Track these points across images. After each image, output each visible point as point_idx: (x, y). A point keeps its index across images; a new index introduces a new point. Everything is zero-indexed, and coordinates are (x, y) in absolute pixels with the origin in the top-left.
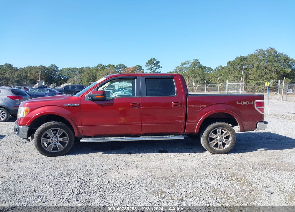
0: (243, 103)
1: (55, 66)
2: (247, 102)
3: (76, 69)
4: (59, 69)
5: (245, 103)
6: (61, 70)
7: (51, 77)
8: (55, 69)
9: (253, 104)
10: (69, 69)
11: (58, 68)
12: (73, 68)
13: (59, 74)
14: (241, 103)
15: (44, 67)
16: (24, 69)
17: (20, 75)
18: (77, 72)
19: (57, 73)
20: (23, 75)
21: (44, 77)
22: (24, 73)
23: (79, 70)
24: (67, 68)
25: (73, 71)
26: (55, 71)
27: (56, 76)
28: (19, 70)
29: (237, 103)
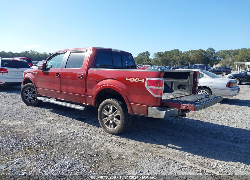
0: (132, 80)
1: (212, 49)
2: (136, 79)
3: (232, 51)
4: (216, 52)
5: (135, 80)
6: (217, 53)
7: (208, 59)
8: (212, 52)
9: (143, 82)
10: (224, 51)
11: (215, 50)
12: (229, 51)
13: (215, 56)
14: (131, 80)
15: (202, 50)
16: (186, 52)
17: (183, 57)
18: (233, 53)
19: (213, 55)
20: (185, 58)
21: (201, 59)
22: (186, 56)
23: (234, 51)
24: (223, 50)
25: (229, 53)
26: (212, 54)
27: (212, 57)
28: (183, 54)
29: (127, 79)
